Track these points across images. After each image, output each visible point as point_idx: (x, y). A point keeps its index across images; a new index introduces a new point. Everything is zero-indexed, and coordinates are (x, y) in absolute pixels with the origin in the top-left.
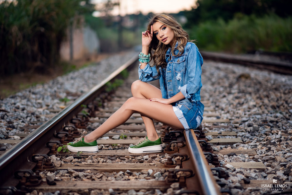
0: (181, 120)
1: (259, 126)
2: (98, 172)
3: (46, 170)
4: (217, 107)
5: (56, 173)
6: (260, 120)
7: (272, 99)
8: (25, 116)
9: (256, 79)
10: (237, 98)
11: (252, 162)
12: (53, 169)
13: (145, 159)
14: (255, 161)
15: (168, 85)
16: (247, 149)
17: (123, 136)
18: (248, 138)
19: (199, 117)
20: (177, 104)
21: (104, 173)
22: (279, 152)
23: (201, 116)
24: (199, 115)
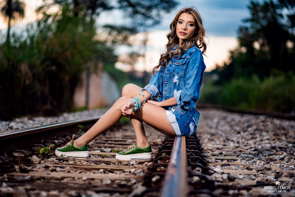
0: (172, 124)
1: (265, 150)
2: (78, 169)
4: (228, 140)
5: (32, 167)
6: (268, 147)
7: (290, 136)
10: (251, 134)
11: (246, 170)
12: (31, 165)
13: (131, 164)
14: (248, 170)
15: (165, 86)
16: (245, 163)
17: (116, 151)
18: (249, 157)
19: (193, 124)
20: (170, 108)
21: (84, 170)
22: (277, 164)
23: (195, 124)
24: (193, 121)
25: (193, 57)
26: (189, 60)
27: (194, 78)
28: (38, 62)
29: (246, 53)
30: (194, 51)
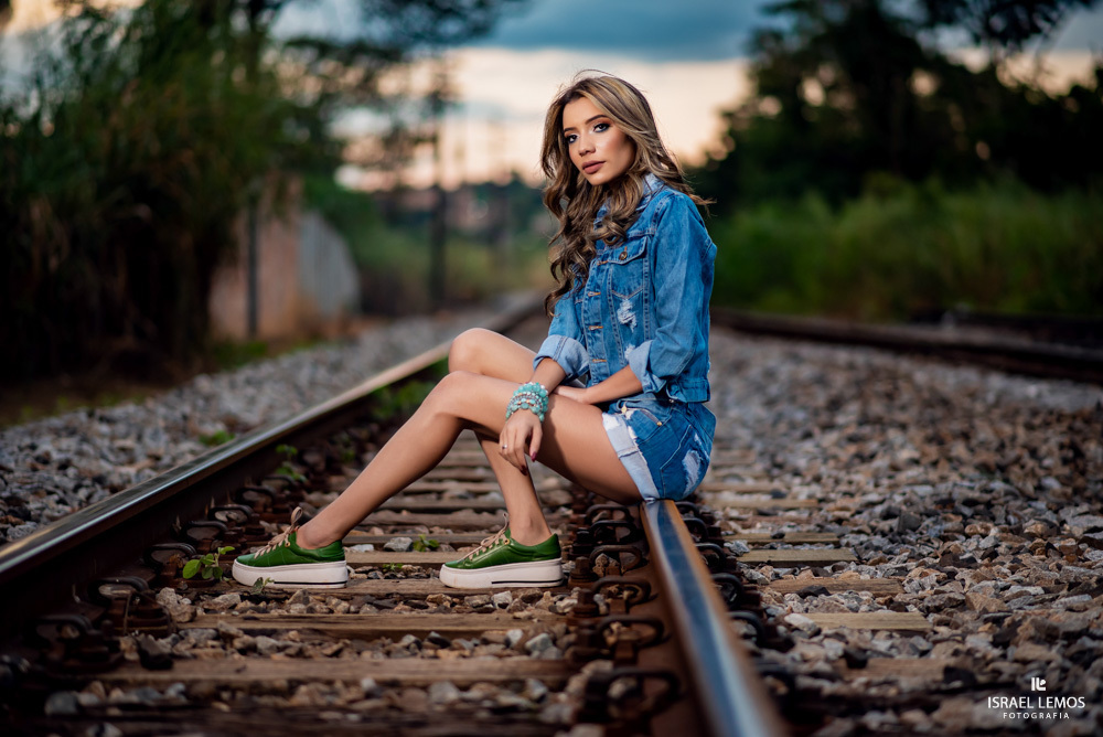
0: (626, 461)
1: (921, 515)
2: (326, 638)
3: (140, 632)
4: (780, 466)
5: (174, 639)
6: (928, 500)
7: (982, 444)
8: (71, 485)
9: (932, 390)
10: (852, 439)
11: (885, 613)
12: (165, 627)
13: (499, 605)
14: (893, 609)
15: (590, 341)
16: (872, 578)
17: (427, 542)
18: (877, 549)
19: (694, 455)
20: (615, 406)
21: (348, 642)
22: (984, 583)
23: (701, 454)
24: (695, 447)
25: (666, 225)
26: (655, 239)
27: (681, 295)
28: (87, 193)
29: (779, 115)
30: (664, 204)
